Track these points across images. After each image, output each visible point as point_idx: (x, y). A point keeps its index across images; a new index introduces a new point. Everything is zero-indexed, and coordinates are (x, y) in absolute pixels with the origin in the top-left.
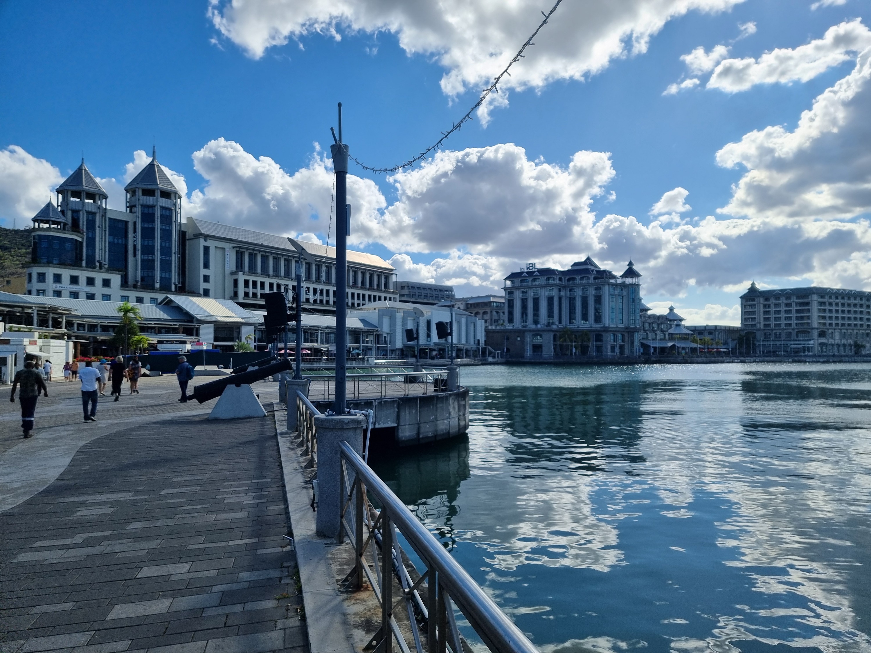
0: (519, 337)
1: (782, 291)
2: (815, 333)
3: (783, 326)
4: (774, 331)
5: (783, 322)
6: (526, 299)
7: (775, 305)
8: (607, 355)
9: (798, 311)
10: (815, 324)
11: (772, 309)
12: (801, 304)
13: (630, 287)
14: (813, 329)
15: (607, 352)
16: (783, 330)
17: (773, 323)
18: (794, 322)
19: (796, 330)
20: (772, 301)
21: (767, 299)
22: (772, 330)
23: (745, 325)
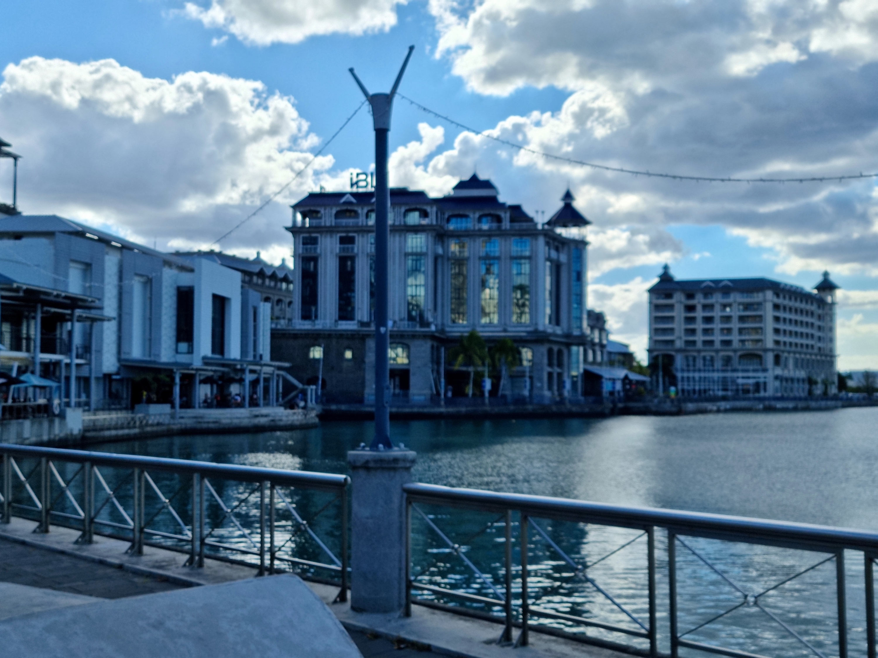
0: (349, 348)
1: (716, 282)
2: (770, 358)
3: (717, 345)
4: (703, 354)
5: (717, 338)
6: (352, 259)
7: (705, 307)
8: (542, 397)
9: (742, 319)
10: (769, 342)
11: (699, 314)
12: (747, 306)
13: (572, 246)
14: (766, 350)
15: (541, 388)
16: (717, 351)
17: (699, 338)
18: (735, 337)
19: (739, 353)
20: (699, 300)
21: (690, 296)
22: (699, 351)
23: (656, 342)
